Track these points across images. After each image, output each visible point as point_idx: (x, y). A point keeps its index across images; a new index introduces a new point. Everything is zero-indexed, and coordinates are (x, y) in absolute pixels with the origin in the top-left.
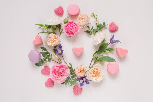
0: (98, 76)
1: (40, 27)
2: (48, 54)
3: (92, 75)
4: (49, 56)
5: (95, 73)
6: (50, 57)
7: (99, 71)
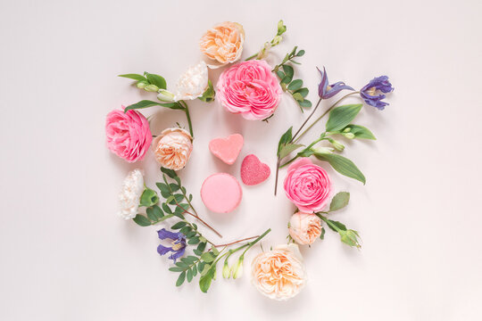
0: (284, 282)
1: (134, 85)
2: (180, 192)
3: (266, 278)
4: (182, 197)
5: (276, 271)
6: (184, 202)
7: (290, 269)
